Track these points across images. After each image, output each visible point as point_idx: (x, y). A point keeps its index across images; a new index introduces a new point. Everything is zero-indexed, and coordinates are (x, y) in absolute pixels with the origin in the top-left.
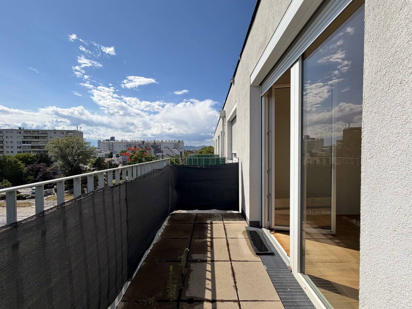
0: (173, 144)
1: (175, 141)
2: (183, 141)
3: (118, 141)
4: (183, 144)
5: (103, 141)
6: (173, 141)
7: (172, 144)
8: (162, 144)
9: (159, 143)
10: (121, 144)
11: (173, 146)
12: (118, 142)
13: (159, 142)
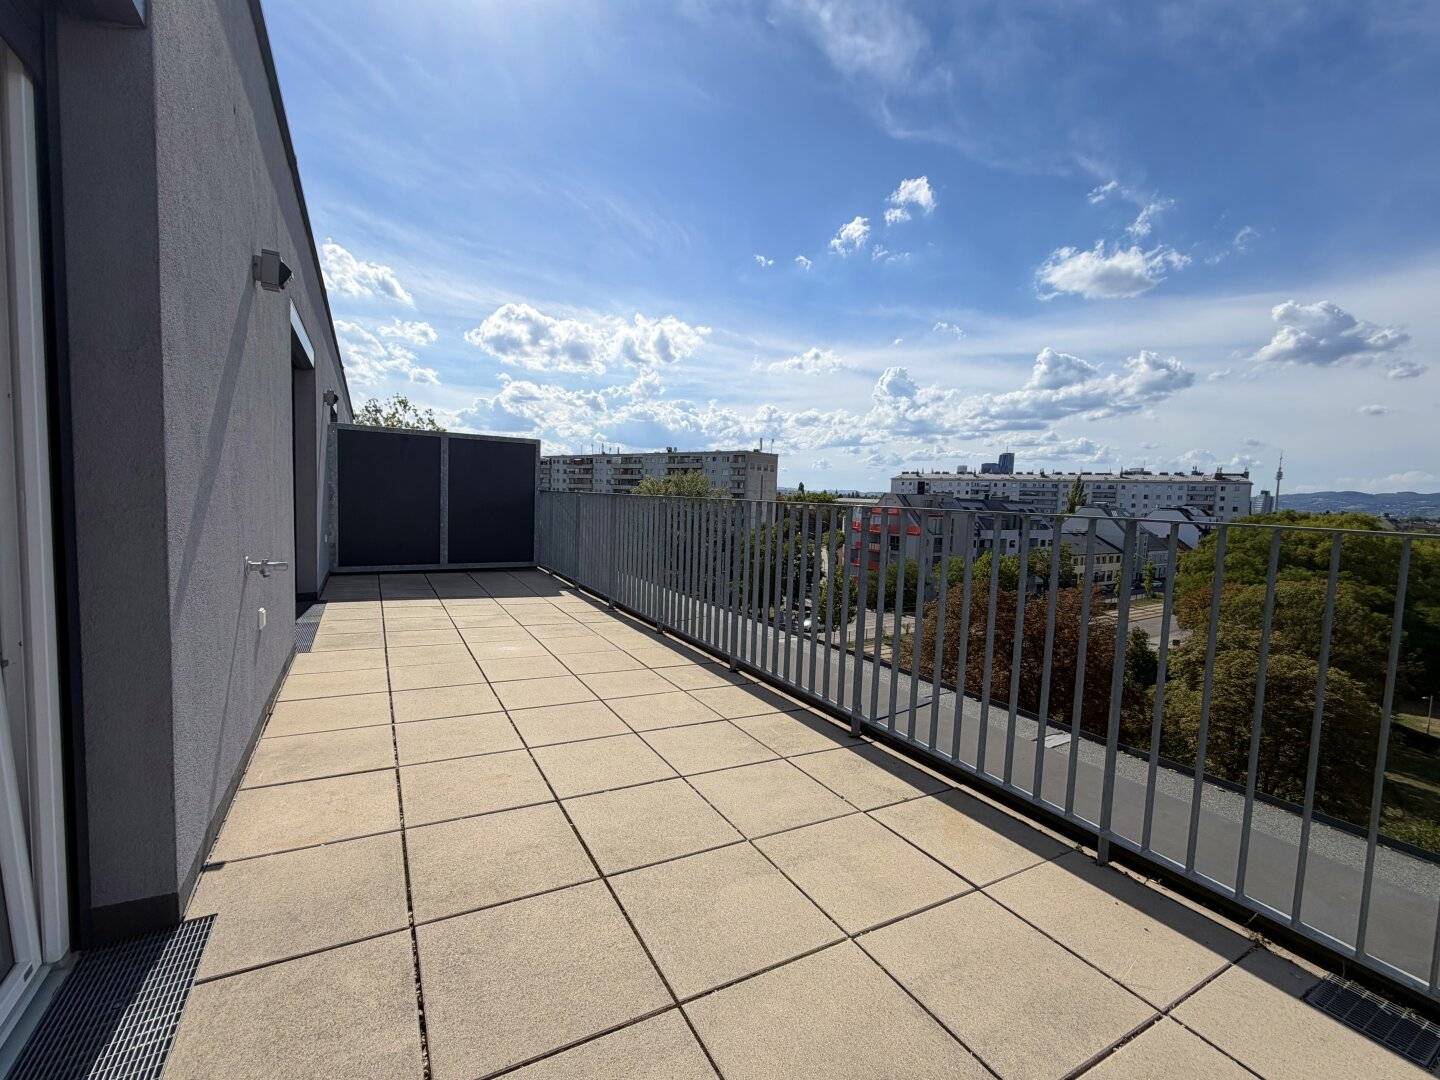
0: (1181, 488)
1: (1195, 473)
2: (1246, 475)
3: (947, 473)
4: (1242, 487)
5: (903, 473)
6: (1188, 472)
7: (1176, 487)
8: (1123, 487)
9: (1106, 481)
10: (955, 484)
11: (1180, 498)
12: (944, 476)
13: (1110, 478)
